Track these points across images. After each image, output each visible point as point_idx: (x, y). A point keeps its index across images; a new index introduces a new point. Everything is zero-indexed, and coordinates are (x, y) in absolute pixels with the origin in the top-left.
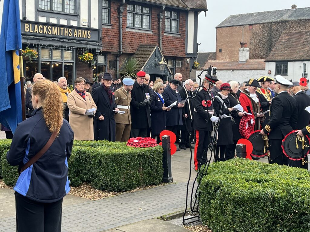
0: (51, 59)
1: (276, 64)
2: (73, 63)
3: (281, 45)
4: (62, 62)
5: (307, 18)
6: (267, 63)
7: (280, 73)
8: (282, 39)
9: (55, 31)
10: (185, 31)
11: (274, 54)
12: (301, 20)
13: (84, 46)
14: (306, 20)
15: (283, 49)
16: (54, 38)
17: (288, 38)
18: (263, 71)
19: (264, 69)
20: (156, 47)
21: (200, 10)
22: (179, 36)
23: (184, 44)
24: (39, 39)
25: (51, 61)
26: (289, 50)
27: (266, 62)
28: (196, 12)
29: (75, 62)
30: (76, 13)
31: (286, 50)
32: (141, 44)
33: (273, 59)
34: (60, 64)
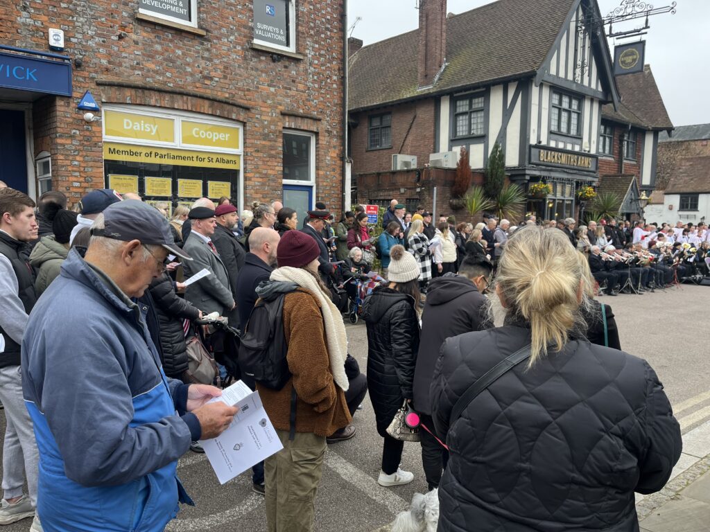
0: (556, 196)
1: (681, 198)
2: (572, 201)
3: (681, 173)
4: (563, 200)
5: (680, 140)
6: (666, 197)
7: (687, 207)
8: (681, 165)
9: (564, 159)
10: (640, 157)
11: (675, 185)
12: (670, 142)
13: (584, 178)
14: (678, 142)
15: (686, 178)
16: (562, 169)
17: (691, 165)
18: (660, 207)
19: (663, 203)
20: (634, 177)
21: (661, 130)
22: (635, 163)
23: (639, 172)
24: (551, 171)
25: (554, 198)
26: (695, 179)
27: (666, 194)
28: (656, 132)
29: (573, 199)
30: (580, 135)
31: (692, 179)
32: (604, 174)
33: (677, 190)
34: (561, 202)
